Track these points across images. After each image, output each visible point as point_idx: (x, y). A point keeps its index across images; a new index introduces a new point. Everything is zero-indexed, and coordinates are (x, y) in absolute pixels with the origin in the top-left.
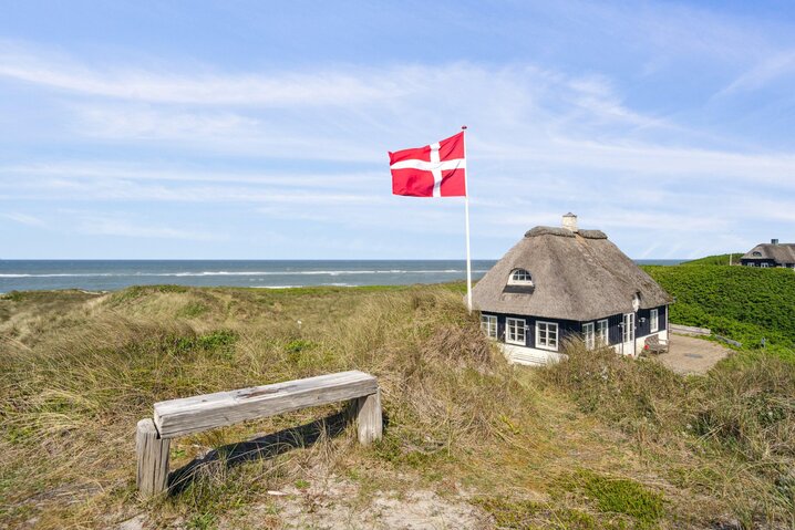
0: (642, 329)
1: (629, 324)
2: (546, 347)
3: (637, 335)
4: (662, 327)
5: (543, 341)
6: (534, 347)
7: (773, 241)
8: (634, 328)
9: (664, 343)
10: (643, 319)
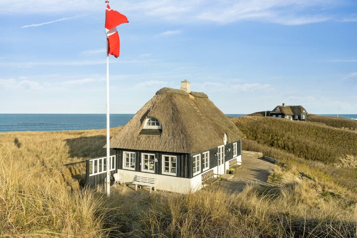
0: (229, 156)
1: (221, 153)
2: (170, 173)
3: (226, 160)
4: (239, 154)
5: (167, 169)
6: (161, 174)
7: (283, 104)
8: (224, 155)
9: (240, 164)
10: (229, 150)
